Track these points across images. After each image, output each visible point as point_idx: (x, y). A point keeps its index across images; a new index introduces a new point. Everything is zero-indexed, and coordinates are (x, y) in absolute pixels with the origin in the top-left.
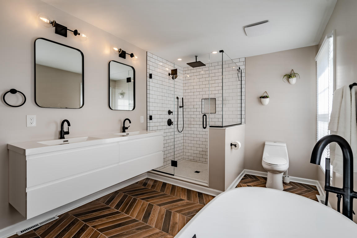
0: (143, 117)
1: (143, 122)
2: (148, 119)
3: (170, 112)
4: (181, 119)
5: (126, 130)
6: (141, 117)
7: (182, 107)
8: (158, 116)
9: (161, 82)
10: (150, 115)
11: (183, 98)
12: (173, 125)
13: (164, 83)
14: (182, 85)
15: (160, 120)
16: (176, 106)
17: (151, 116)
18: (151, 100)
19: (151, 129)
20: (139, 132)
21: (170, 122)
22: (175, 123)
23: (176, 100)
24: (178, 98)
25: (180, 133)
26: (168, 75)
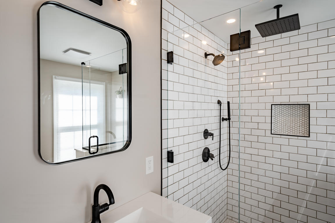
0: (151, 158)
1: (152, 171)
2: (165, 160)
3: (207, 134)
5: (102, 215)
6: (147, 159)
7: (226, 119)
9: (189, 72)
10: (169, 150)
11: (228, 103)
12: (212, 160)
16: (217, 120)
17: (172, 153)
18: (170, 114)
21: (207, 155)
23: (217, 106)
24: (219, 102)
25: (225, 171)
26: (204, 57)
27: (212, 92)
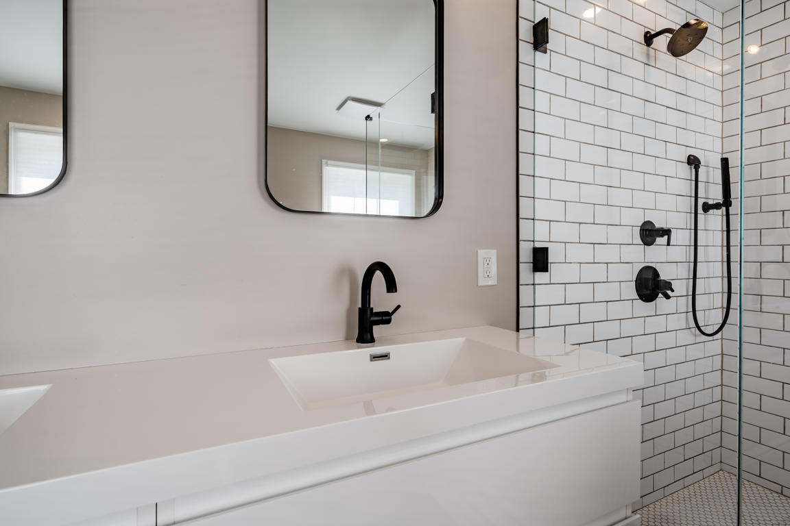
0: (493, 254)
1: (492, 281)
2: (526, 269)
3: (649, 233)
4: (712, 269)
5: (378, 330)
6: (482, 253)
7: (717, 206)
8: (586, 253)
9: (599, 77)
10: (538, 245)
11: (725, 162)
12: (668, 297)
13: (617, 82)
14: (716, 98)
15: (598, 273)
16: (687, 204)
17: (545, 250)
19: (541, 317)
20: (462, 339)
21: (650, 285)
22: (681, 287)
23: (686, 171)
24: (693, 162)
25: (711, 338)
26: (643, 42)
27: (667, 133)
